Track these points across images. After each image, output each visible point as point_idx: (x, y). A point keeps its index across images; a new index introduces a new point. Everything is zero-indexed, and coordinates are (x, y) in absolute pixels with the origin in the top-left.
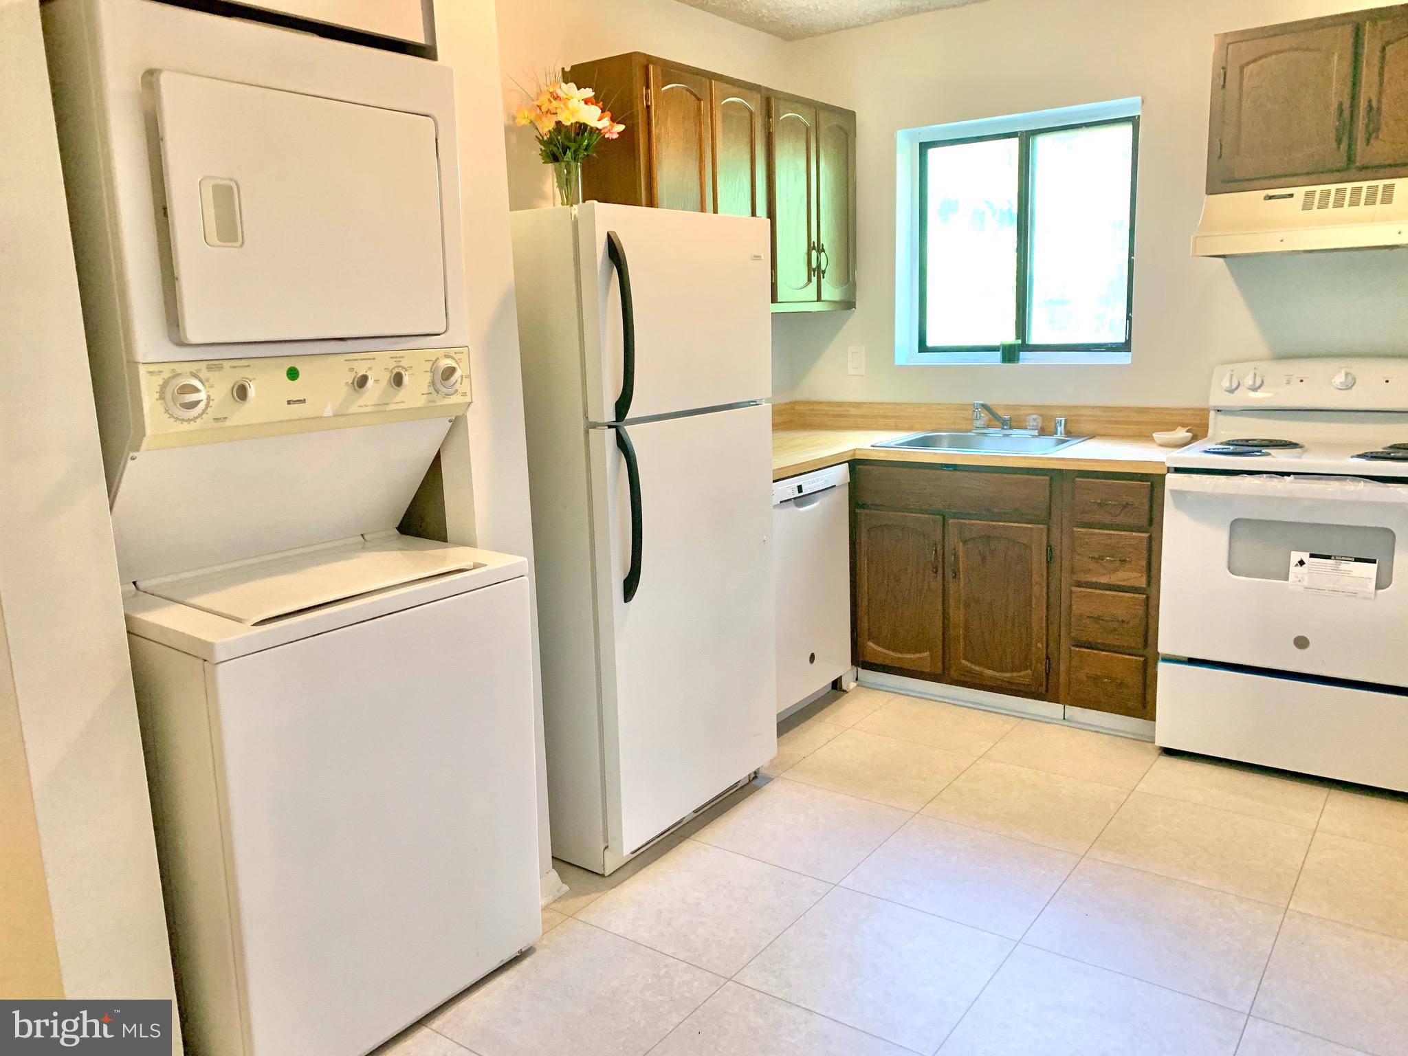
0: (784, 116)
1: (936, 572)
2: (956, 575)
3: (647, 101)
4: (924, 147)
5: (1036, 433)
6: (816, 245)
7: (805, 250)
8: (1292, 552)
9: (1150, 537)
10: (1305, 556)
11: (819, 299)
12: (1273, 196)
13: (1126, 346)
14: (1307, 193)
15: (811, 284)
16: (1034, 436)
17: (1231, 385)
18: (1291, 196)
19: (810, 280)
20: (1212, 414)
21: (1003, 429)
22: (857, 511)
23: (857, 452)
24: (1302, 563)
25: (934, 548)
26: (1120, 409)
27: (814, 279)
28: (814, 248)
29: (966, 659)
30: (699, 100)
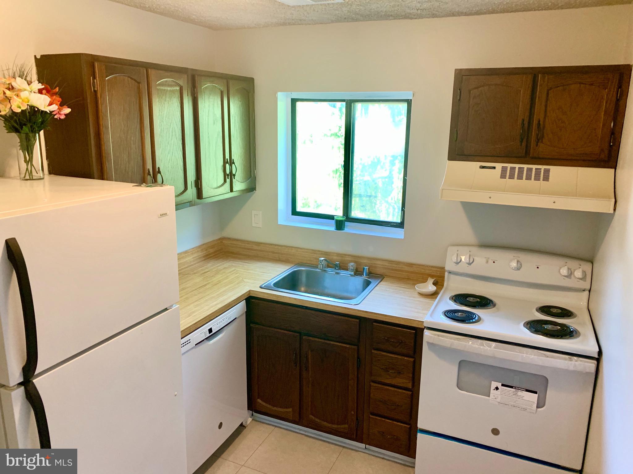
0: (204, 86)
1: (296, 366)
2: (307, 369)
3: (94, 87)
4: (294, 102)
5: (353, 273)
6: (229, 161)
7: (221, 163)
8: (492, 382)
9: (414, 362)
10: (499, 385)
11: (231, 190)
12: (485, 167)
13: (401, 225)
14: (503, 167)
15: (226, 183)
16: (351, 275)
17: (457, 260)
18: (494, 168)
19: (225, 181)
20: (446, 274)
21: (336, 269)
22: (252, 325)
23: (251, 292)
24: (497, 388)
25: (295, 352)
26: (398, 263)
27: (228, 180)
28: (227, 162)
29: (312, 415)
30: (139, 83)
